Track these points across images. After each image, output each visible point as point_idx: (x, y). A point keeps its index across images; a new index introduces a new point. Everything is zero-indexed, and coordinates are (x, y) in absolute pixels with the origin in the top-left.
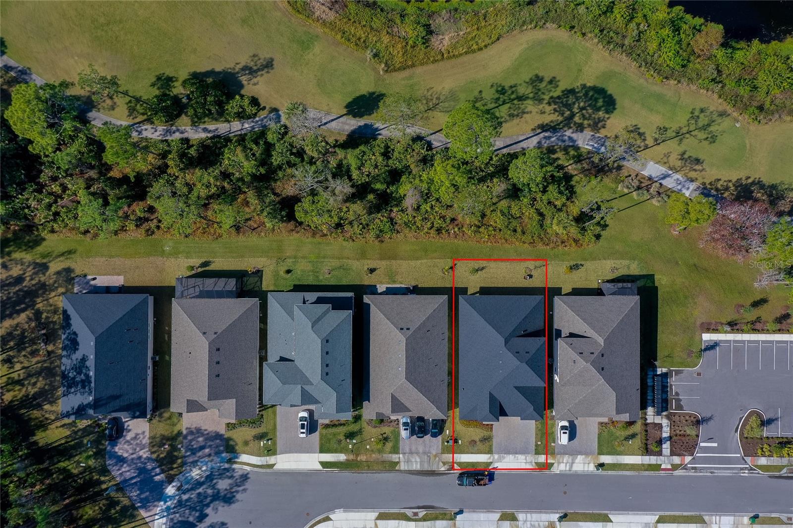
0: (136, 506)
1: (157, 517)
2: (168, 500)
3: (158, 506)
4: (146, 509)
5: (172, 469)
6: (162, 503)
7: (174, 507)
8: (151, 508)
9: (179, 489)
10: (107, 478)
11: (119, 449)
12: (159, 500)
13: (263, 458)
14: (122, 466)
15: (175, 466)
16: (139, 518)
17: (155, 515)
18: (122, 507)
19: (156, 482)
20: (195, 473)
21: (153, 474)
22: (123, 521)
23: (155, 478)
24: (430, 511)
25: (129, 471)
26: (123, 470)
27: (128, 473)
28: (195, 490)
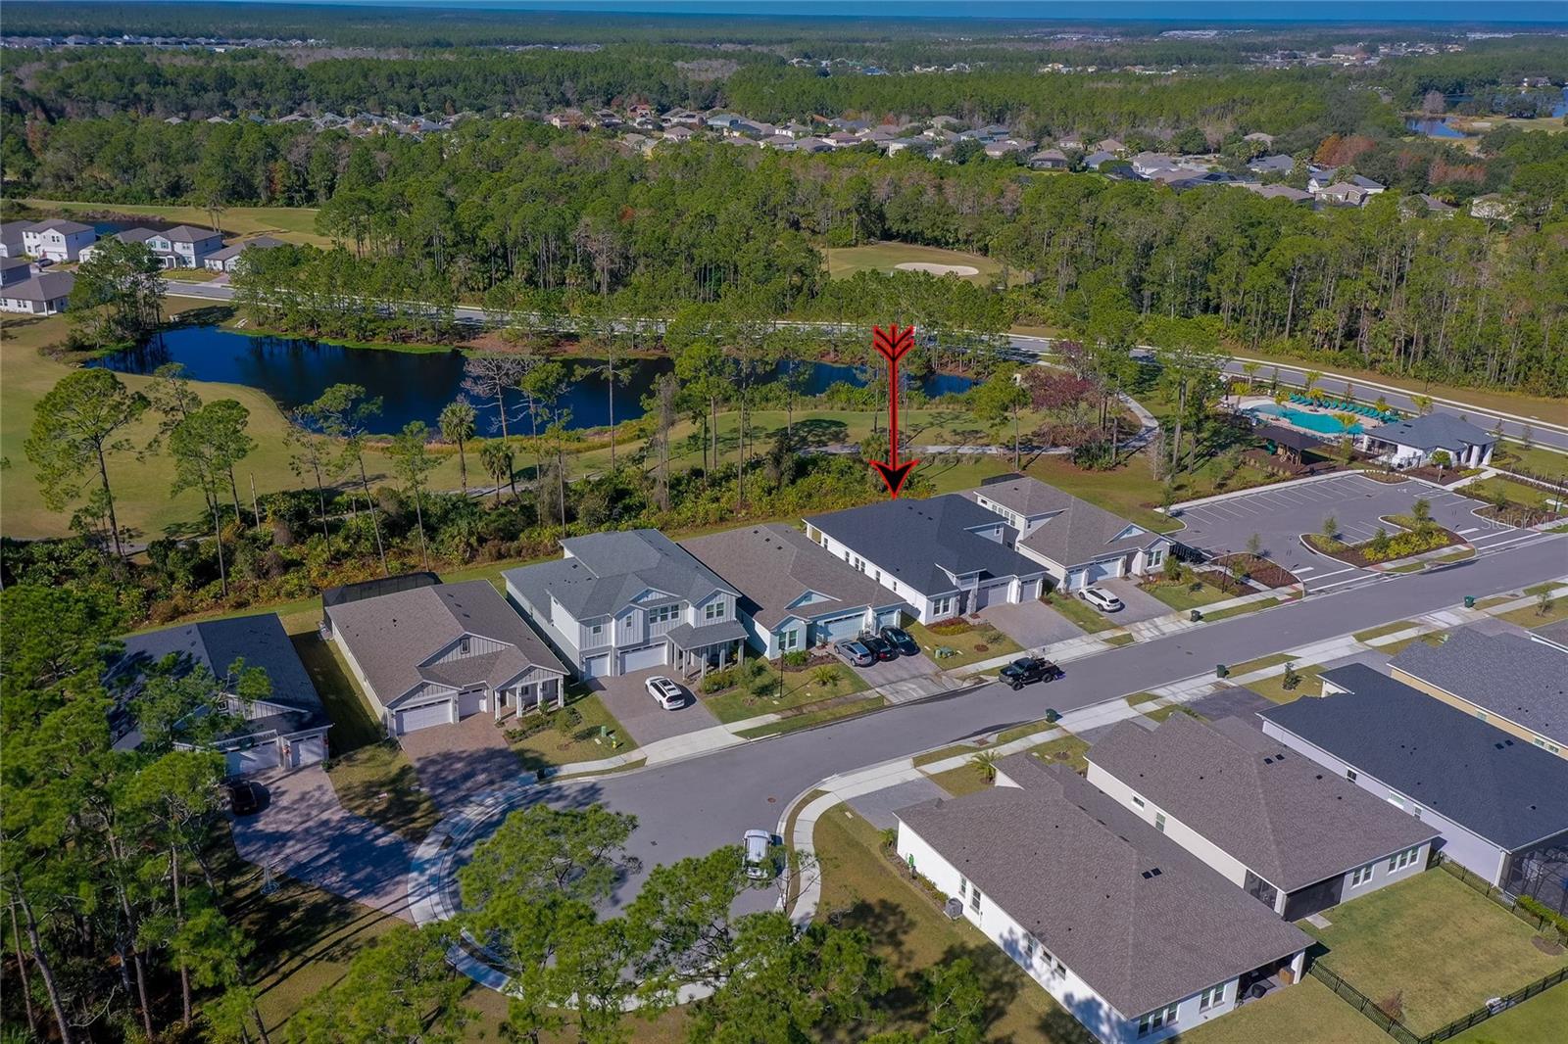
0: (347, 896)
1: (411, 900)
2: (427, 866)
3: (407, 882)
4: (377, 894)
5: (414, 820)
6: (415, 874)
7: (450, 874)
8: (388, 889)
9: (445, 844)
10: (249, 876)
11: (266, 824)
12: (407, 870)
13: (613, 759)
14: (284, 846)
15: (418, 815)
16: (364, 912)
17: (407, 896)
18: (307, 910)
19: (381, 848)
20: (472, 813)
21: (370, 838)
22: (320, 932)
23: (376, 842)
24: (1005, 732)
25: (304, 849)
26: (288, 851)
27: (303, 853)
28: (488, 837)
